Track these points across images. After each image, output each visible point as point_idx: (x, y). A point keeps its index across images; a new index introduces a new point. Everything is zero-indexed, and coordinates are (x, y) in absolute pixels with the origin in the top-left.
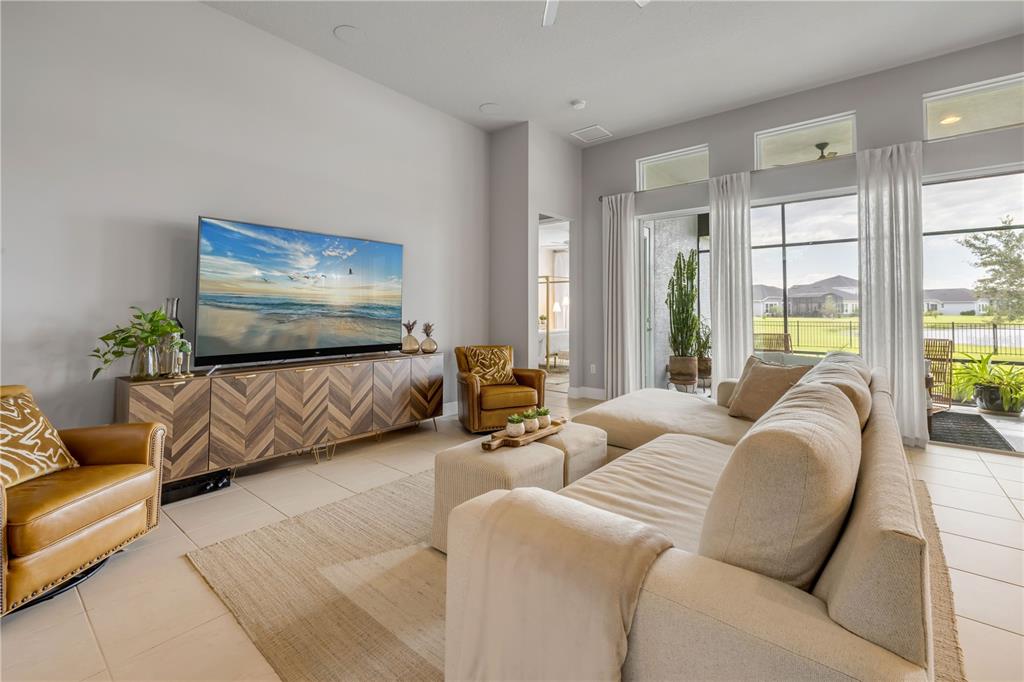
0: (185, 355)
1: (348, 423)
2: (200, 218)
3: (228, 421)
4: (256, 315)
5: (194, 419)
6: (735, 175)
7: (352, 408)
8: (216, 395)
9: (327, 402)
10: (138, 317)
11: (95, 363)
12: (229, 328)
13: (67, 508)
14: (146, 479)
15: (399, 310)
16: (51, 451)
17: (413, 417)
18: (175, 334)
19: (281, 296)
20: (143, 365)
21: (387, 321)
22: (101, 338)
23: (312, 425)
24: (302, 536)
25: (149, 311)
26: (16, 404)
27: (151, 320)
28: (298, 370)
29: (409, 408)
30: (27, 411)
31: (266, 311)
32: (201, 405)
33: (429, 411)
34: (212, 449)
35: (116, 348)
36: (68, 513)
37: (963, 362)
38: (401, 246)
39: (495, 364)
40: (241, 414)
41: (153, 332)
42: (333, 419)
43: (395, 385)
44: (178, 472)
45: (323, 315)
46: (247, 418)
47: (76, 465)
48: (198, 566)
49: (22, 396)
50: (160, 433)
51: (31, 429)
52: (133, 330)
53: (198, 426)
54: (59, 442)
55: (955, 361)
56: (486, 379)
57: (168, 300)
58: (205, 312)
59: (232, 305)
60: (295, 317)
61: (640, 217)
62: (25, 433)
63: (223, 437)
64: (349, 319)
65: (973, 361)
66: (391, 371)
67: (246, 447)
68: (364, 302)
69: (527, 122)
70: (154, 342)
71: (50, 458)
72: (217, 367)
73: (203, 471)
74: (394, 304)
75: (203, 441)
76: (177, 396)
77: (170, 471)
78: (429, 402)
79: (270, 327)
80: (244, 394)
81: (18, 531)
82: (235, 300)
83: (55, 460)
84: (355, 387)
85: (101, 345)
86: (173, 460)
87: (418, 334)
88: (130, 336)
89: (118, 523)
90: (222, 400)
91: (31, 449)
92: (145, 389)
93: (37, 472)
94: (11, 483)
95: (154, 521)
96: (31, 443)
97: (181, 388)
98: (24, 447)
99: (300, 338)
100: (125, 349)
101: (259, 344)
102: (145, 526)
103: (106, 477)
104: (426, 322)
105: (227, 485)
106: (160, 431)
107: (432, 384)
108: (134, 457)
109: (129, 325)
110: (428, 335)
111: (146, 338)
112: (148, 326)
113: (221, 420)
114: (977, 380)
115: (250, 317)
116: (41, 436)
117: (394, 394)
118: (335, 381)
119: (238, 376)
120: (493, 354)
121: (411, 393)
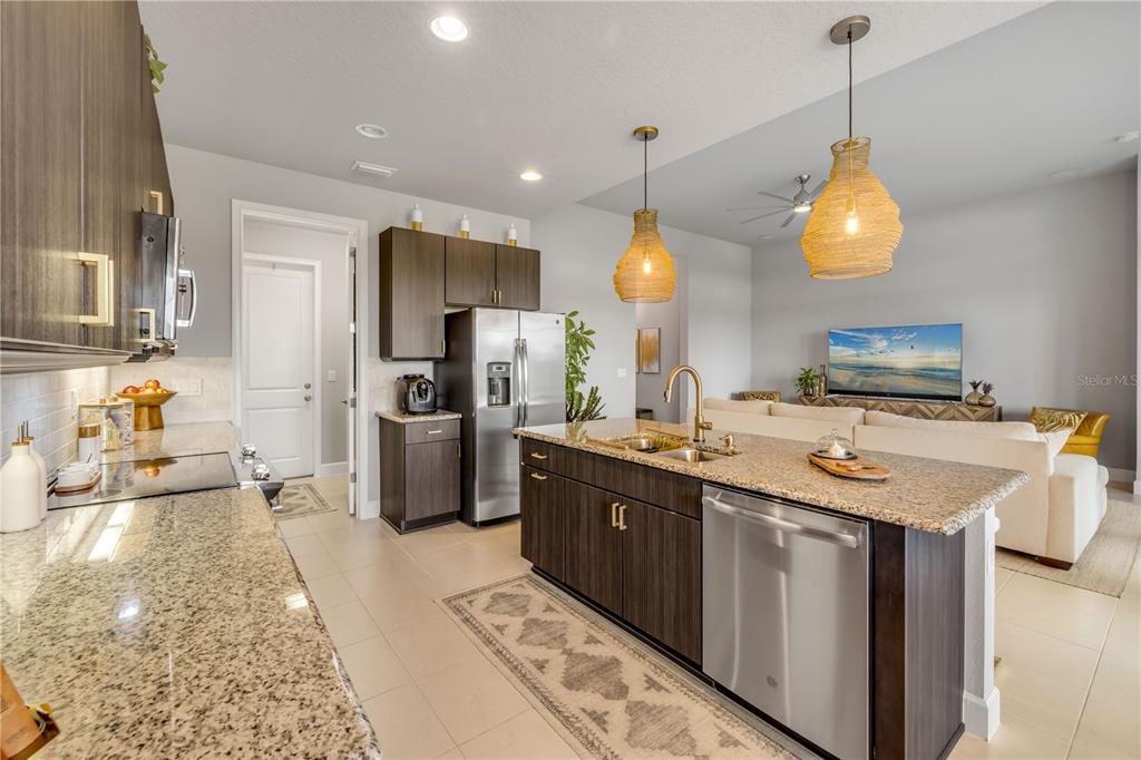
2: (827, 330)
4: (853, 373)
19: (867, 363)
38: (961, 325)
69: (1137, 156)
79: (861, 379)
110: (986, 392)
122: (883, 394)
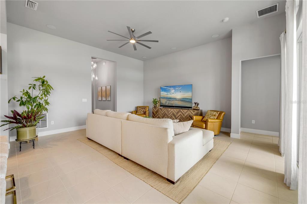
2: (160, 86)
12: (164, 102)
15: (191, 99)
19: (170, 97)
21: (188, 102)
28: (168, 109)
31: (167, 99)
38: (192, 85)
45: (176, 100)
58: (161, 100)
60: (171, 100)
64: (180, 101)
66: (184, 112)
68: (183, 98)
69: (232, 30)
79: (168, 102)
82: (164, 98)
99: (172, 104)
101: (167, 104)
115: (165, 100)
122: (173, 107)
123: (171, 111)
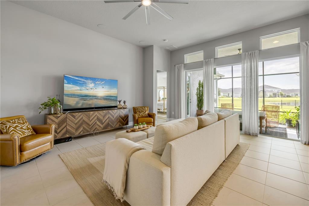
0: (61, 109)
1: (102, 126)
2: (64, 75)
3: (71, 125)
4: (78, 99)
5: (63, 124)
6: (210, 59)
7: (103, 122)
8: (68, 118)
9: (96, 121)
10: (49, 100)
11: (40, 110)
13: (32, 142)
14: (50, 137)
16: (29, 130)
17: (120, 125)
18: (58, 104)
19: (85, 94)
20: (51, 111)
21: (113, 100)
22: (41, 105)
23: (92, 126)
24: (86, 152)
25: (52, 98)
26: (22, 120)
27: (52, 100)
29: (119, 123)
30: (24, 121)
31: (81, 98)
32: (64, 121)
33: (125, 124)
34: (67, 131)
35: (44, 107)
36: (32, 143)
37: (283, 112)
38: (117, 80)
39: (143, 111)
40: (74, 123)
41: (53, 103)
42: (98, 125)
43: (115, 117)
44: (59, 137)
46: (76, 124)
47: (35, 134)
48: (61, 157)
49: (23, 118)
50: (53, 127)
51: (25, 125)
52: (48, 103)
53: (64, 126)
54: (31, 128)
55: (280, 112)
56: (140, 116)
57: (57, 95)
58: (65, 98)
59: (72, 96)
60: (88, 99)
61: (186, 71)
62: (24, 126)
63: (70, 129)
64: (103, 100)
65: (285, 112)
66: (114, 113)
67: (76, 131)
68: (107, 95)
69: (153, 45)
70: (53, 106)
71: (29, 132)
72: (69, 112)
73: (65, 137)
74: (115, 96)
75: (65, 129)
76: (59, 118)
77: (57, 136)
78: (124, 121)
79: (82, 102)
80: (75, 119)
81: (22, 146)
82: (73, 95)
83: (30, 132)
84: (104, 117)
85: (41, 106)
86: (58, 134)
87: (122, 103)
88: (47, 104)
89: (43, 147)
90: (70, 120)
91: (25, 129)
92: (51, 117)
93: (26, 135)
94: (21, 137)
95: (52, 147)
96: (25, 128)
97: (59, 116)
98: (24, 129)
99: (90, 104)
100: (47, 107)
101: (79, 106)
102: (50, 148)
103: (41, 136)
104: (124, 100)
105: (71, 140)
106: (54, 127)
107: (125, 117)
108: (47, 132)
109: (47, 101)
110: (125, 104)
111: (51, 105)
112: (52, 102)
113: (69, 125)
114: (286, 118)
115: (77, 99)
116: (27, 127)
117: (114, 119)
118: (99, 115)
119: (73, 114)
120: (142, 109)
121: (119, 119)
122: (92, 108)
123: (95, 115)
